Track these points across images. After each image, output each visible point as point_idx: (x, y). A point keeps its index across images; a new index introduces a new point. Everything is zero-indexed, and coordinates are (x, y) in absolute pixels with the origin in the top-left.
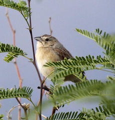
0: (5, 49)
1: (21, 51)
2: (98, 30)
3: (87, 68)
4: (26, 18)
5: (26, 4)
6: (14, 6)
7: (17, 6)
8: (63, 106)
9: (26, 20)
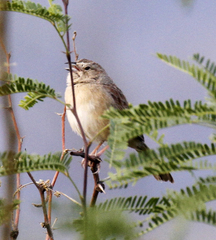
0: (23, 86)
1: (52, 92)
2: (196, 57)
3: (177, 122)
4: (62, 34)
5: (61, 10)
6: (43, 13)
7: (48, 13)
8: (126, 186)
9: (62, 37)
